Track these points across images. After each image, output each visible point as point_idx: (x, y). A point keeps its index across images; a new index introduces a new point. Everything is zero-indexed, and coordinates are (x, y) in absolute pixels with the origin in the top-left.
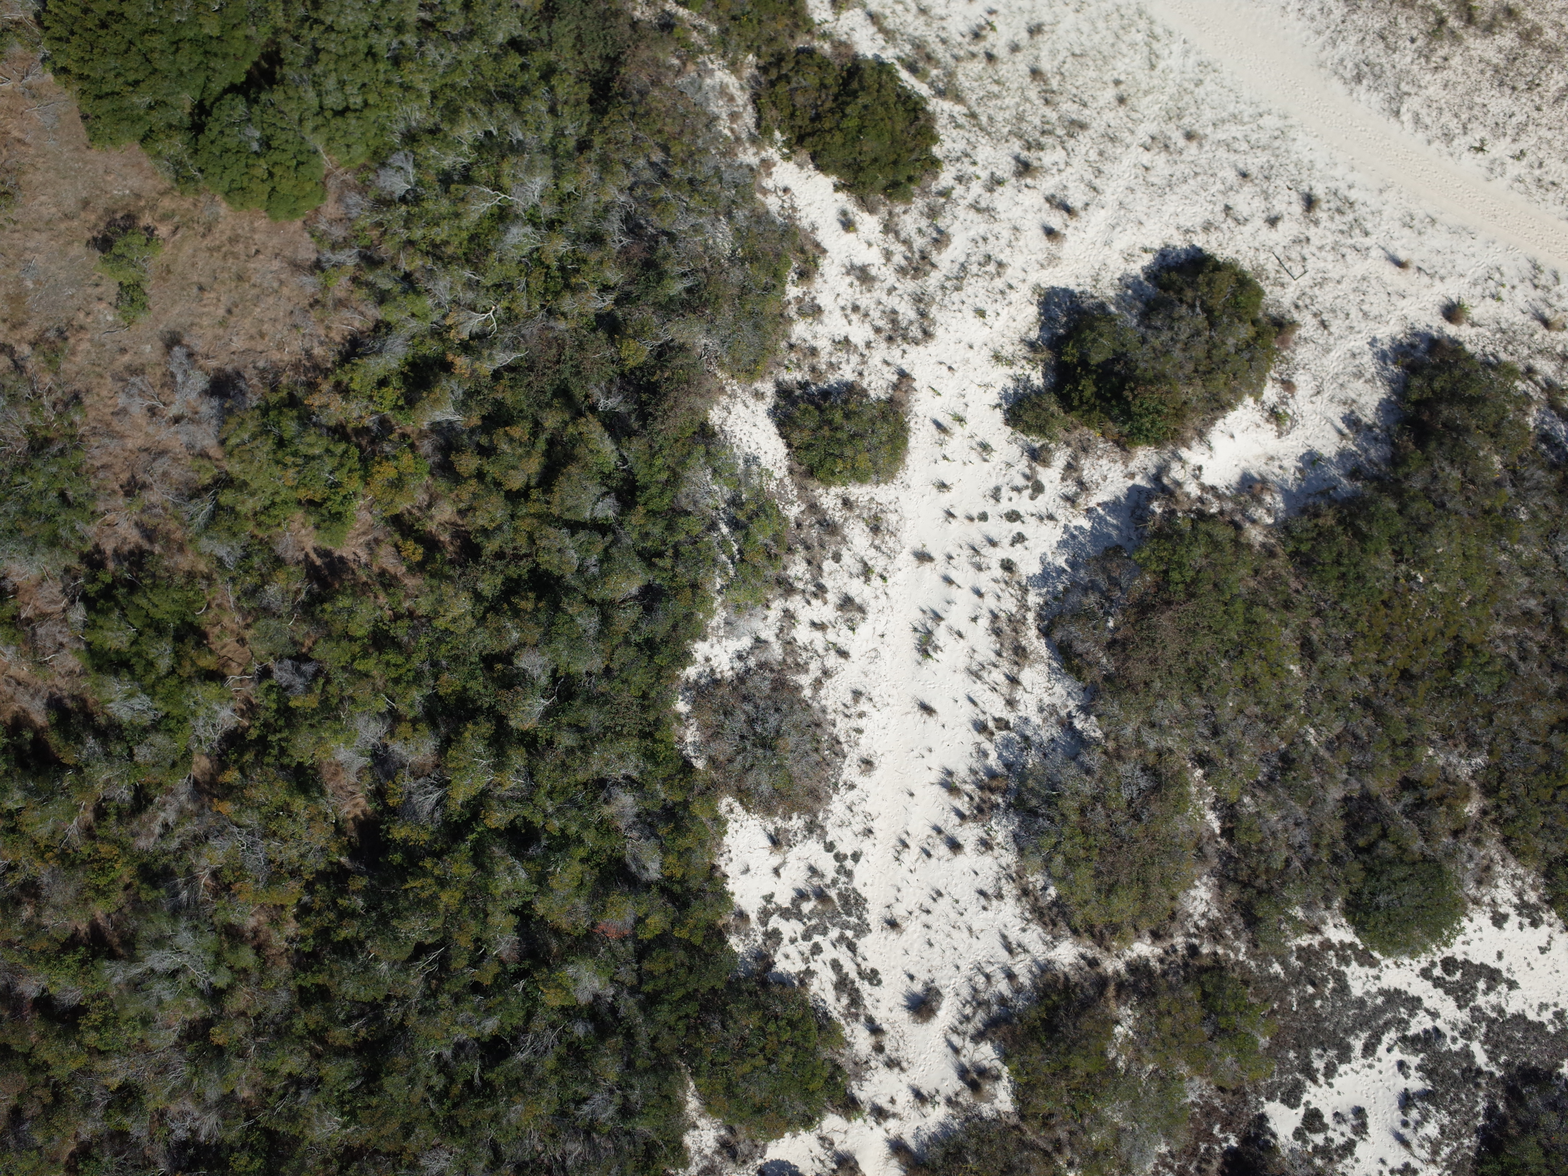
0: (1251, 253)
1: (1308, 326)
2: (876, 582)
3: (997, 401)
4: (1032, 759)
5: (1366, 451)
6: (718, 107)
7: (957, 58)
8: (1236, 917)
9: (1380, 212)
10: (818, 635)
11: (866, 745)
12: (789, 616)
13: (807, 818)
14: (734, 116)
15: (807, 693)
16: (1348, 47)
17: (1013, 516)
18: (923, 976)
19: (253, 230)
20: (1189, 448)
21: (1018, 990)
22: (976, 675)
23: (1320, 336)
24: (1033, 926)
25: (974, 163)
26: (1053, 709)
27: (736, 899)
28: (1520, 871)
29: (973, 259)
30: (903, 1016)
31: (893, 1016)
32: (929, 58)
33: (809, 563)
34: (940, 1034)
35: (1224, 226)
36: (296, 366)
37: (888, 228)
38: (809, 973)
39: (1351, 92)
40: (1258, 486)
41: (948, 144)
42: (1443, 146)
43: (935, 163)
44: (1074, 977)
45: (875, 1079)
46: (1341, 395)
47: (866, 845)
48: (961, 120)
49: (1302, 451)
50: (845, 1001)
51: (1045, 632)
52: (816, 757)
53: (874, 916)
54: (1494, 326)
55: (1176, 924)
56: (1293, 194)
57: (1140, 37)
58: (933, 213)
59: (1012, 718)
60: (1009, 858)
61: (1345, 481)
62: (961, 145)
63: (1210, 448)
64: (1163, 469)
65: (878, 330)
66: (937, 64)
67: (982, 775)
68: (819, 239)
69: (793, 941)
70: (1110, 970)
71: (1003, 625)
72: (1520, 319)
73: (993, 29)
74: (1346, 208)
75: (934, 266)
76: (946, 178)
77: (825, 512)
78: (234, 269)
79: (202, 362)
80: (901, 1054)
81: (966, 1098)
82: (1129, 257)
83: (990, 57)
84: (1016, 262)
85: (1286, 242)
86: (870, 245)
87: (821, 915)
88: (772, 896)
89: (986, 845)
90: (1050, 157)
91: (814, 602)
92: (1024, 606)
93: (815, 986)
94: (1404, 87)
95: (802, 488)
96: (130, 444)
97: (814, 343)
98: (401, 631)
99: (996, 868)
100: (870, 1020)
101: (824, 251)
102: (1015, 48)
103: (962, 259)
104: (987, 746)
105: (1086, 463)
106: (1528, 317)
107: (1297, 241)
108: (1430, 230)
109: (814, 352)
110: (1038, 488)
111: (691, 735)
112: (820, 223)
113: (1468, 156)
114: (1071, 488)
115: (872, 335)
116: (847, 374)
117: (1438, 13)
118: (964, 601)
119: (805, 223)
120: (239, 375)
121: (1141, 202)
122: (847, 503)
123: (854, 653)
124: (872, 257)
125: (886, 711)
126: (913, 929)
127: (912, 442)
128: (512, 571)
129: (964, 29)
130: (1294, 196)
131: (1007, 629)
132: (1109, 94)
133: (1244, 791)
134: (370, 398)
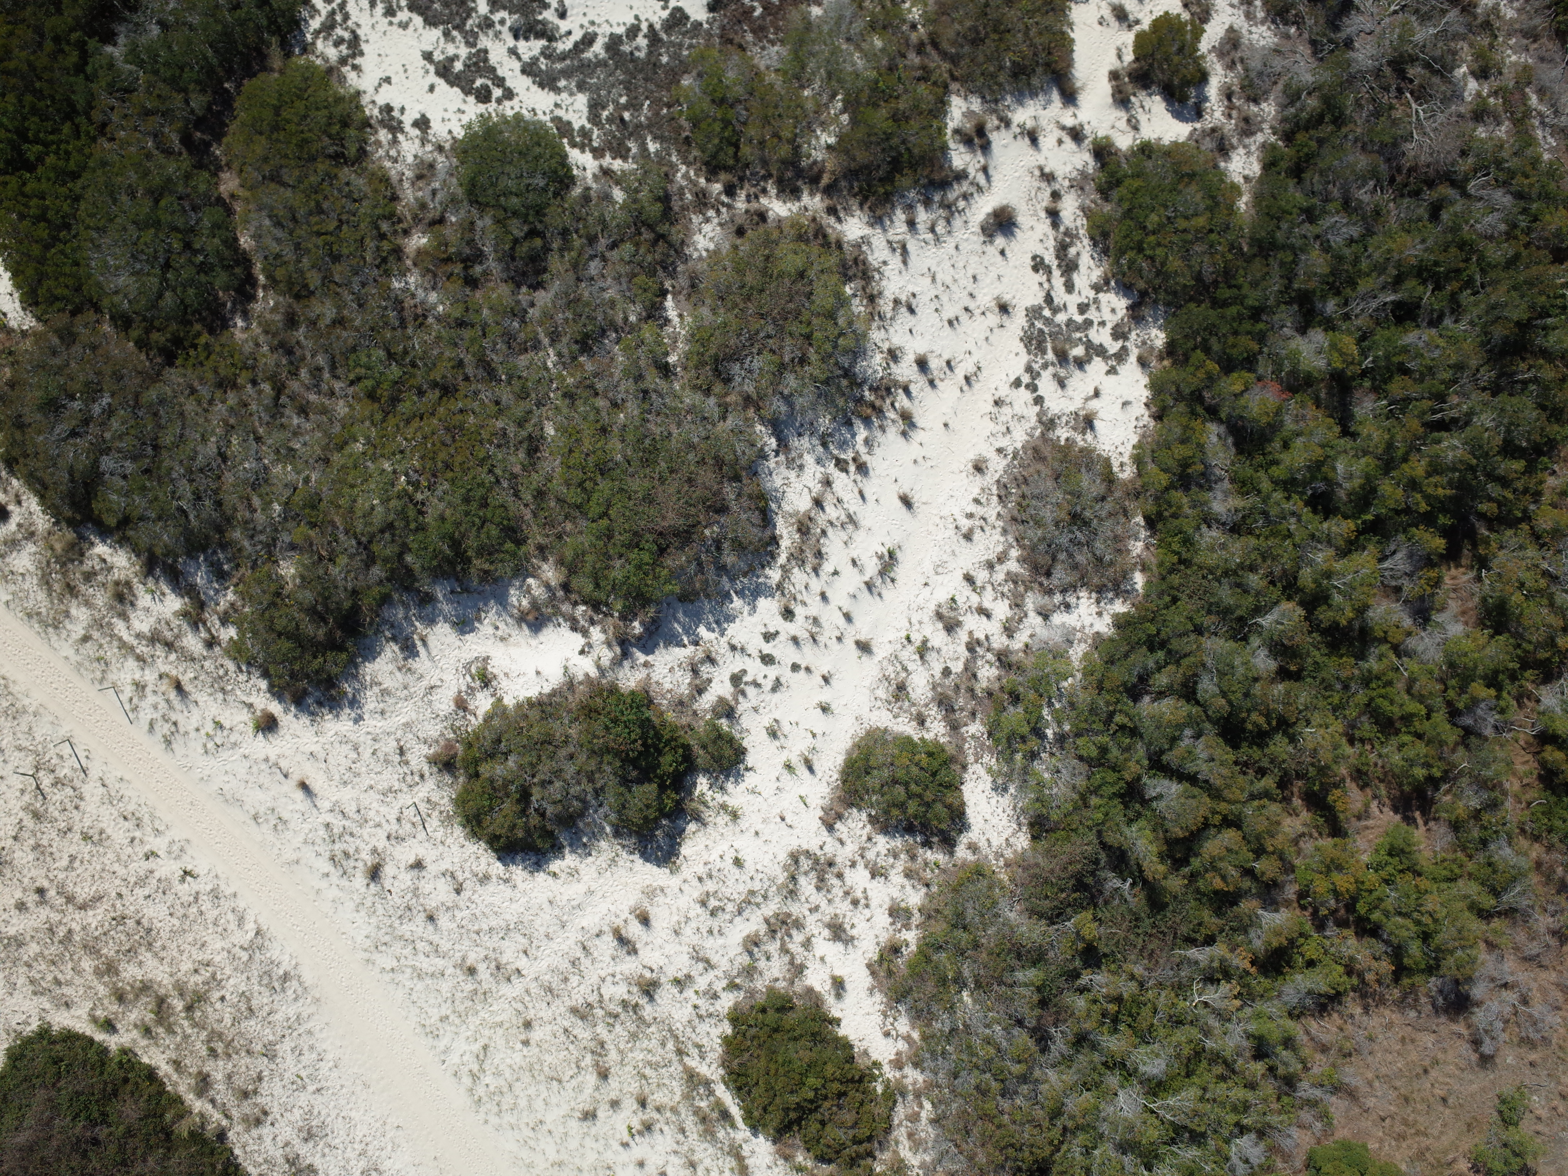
0: (449, 841)
1: (418, 755)
2: (917, 638)
3: (747, 774)
4: (825, 422)
5: (406, 618)
6: (927, 1131)
7: (674, 1110)
8: (676, 209)
9: (305, 842)
10: (987, 604)
11: (974, 486)
12: (1009, 631)
13: (1051, 435)
14: (914, 1118)
15: (1014, 553)
16: (286, 1010)
17: (767, 660)
18: (992, 250)
19: (1381, 1141)
20: (587, 675)
21: (909, 208)
22: (852, 520)
23: (409, 741)
24: (876, 264)
25: (696, 1007)
26: (790, 463)
27: (1145, 380)
28: (388, 164)
29: (728, 917)
30: (1023, 219)
31: (1032, 222)
32: (704, 1120)
33: (975, 676)
34: (994, 190)
35: (467, 875)
36: (1381, 1001)
37: (798, 970)
38: (1097, 288)
39: (296, 967)
40: (530, 618)
41: (716, 1032)
42: (223, 887)
43: (736, 1018)
44: (854, 203)
45: (1069, 168)
46: (410, 679)
47: (1004, 391)
48: (694, 1052)
49: (469, 637)
50: (1072, 251)
51: (774, 540)
52: (1027, 491)
53: (1018, 322)
54: (229, 698)
55: (739, 221)
56: (387, 886)
57: (488, 1079)
58: (750, 971)
59: (831, 468)
60: (876, 335)
61: (440, 596)
62: (703, 1028)
63: (566, 668)
64: (617, 663)
65: (840, 876)
66: (697, 1111)
67: (876, 422)
68: (870, 979)
69: (1102, 324)
70: (818, 198)
71: (811, 560)
72: (202, 697)
73: (630, 1128)
74: (339, 856)
75: (767, 921)
76: (727, 1001)
77: (945, 718)
78: (1409, 1110)
79: (1465, 1032)
80: (1037, 184)
81: (992, 122)
82: (573, 873)
83: (643, 1103)
84: (687, 901)
85: (411, 842)
86: (822, 959)
87: (1069, 339)
88: (1108, 373)
89: (893, 355)
90: (621, 991)
91: (982, 637)
92: (786, 571)
93: (1096, 274)
94: (245, 956)
95: (960, 748)
96: (1553, 976)
97: (906, 882)
98: (1367, 728)
99: (891, 330)
100: (1055, 225)
101: (869, 966)
102: (615, 1104)
103: (738, 919)
104: (862, 448)
105: (684, 690)
106: (193, 697)
107: (400, 839)
108: (262, 810)
109: (908, 874)
110: (736, 679)
111: (1137, 548)
112: (864, 994)
113: (200, 870)
114: (706, 670)
115: (848, 873)
116: (882, 843)
117: (189, 1018)
118: (839, 595)
119: (878, 997)
120: (1436, 1010)
121: (544, 921)
122: (921, 721)
123: (959, 576)
124: (823, 946)
125: (945, 512)
126: (986, 298)
127: (840, 760)
128: (1256, 753)
129: (657, 1136)
131: (809, 555)
132: (536, 1035)
133: (633, 329)
134: (1326, 953)
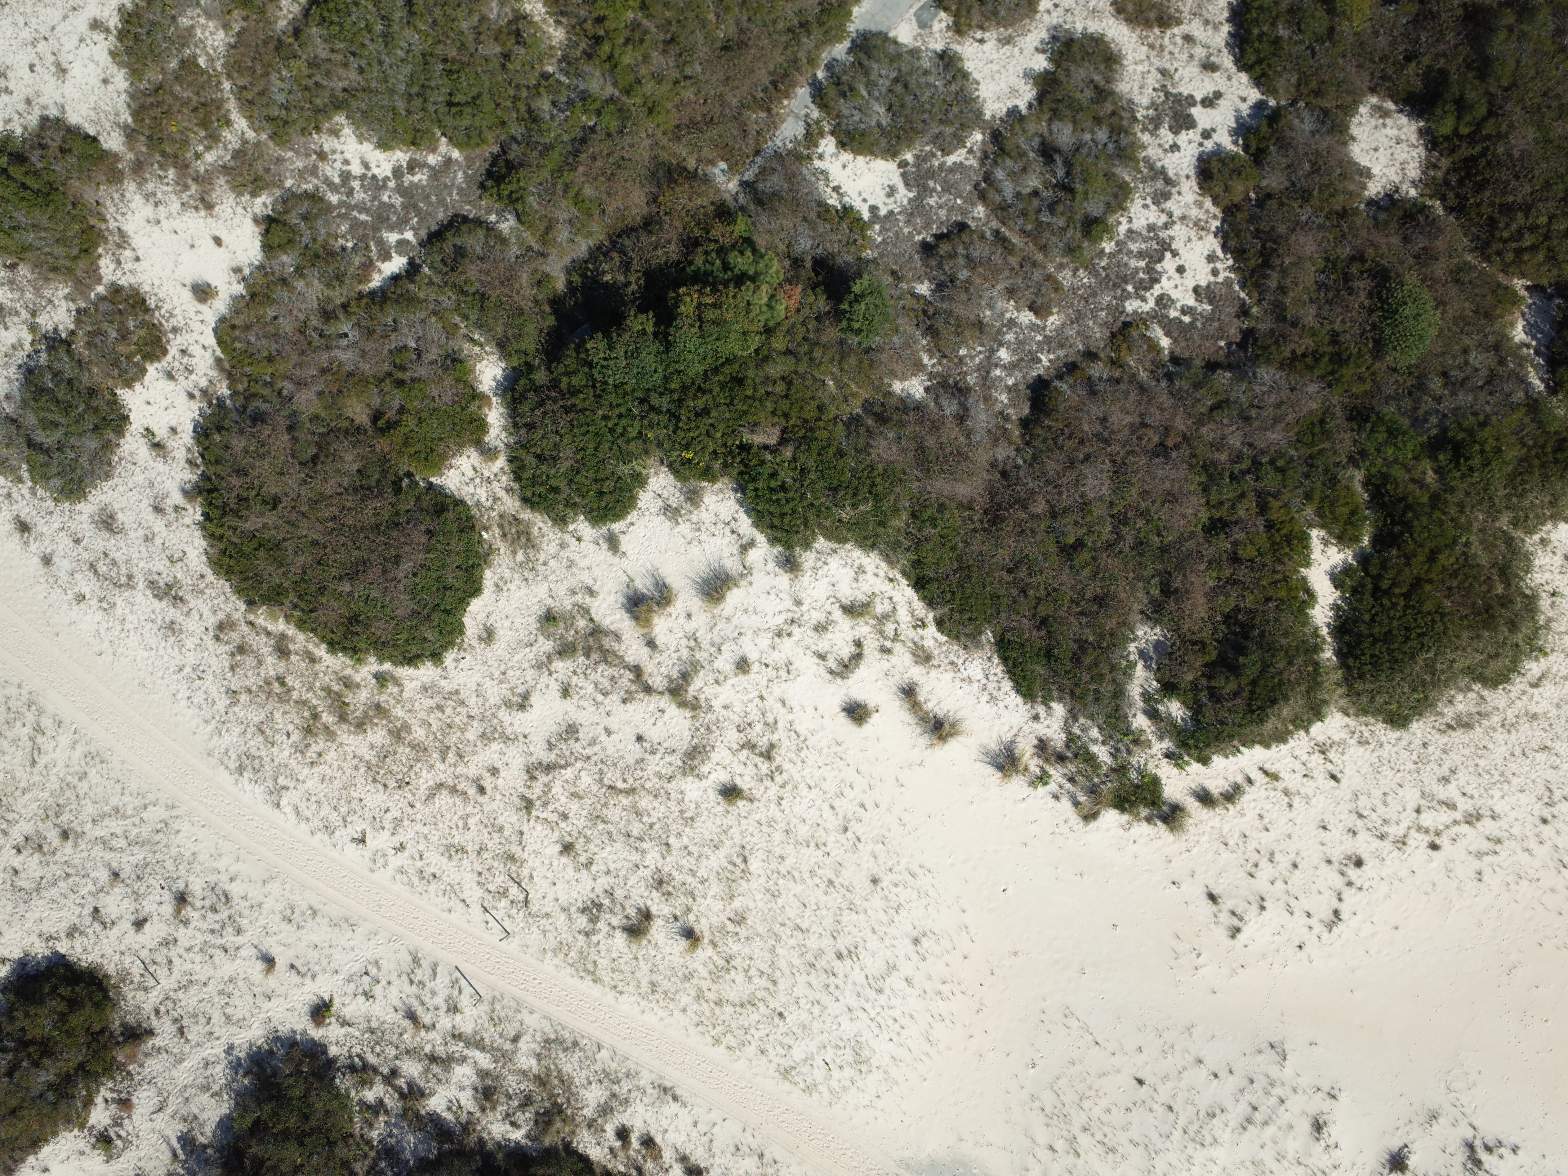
130: (167, 896)
